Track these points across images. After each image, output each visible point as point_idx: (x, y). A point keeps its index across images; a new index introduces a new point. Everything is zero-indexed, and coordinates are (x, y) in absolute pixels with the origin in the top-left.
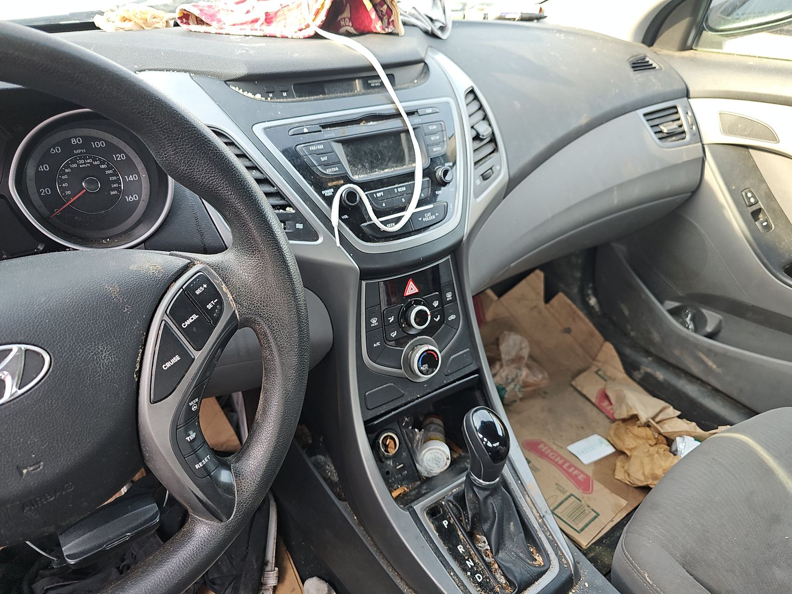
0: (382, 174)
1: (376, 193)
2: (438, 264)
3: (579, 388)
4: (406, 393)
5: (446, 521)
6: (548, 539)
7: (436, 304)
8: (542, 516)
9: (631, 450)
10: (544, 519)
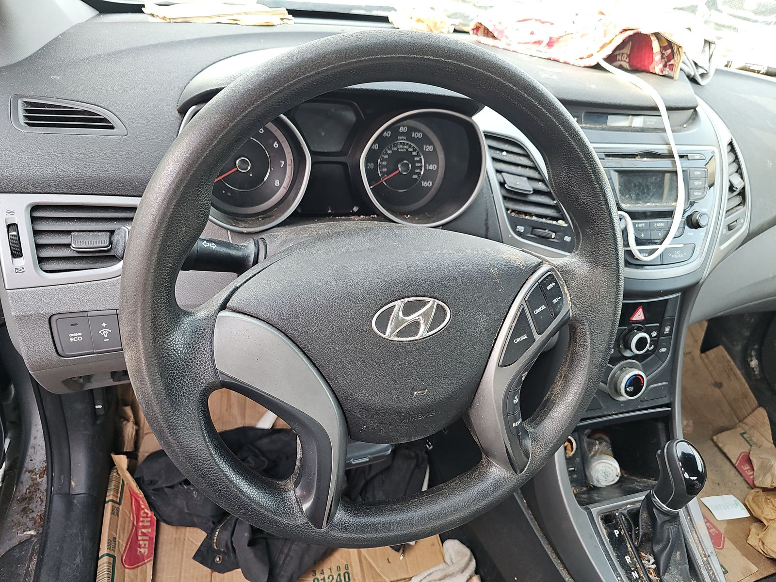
0: (645, 207)
1: (639, 223)
2: (668, 299)
3: (720, 445)
4: (604, 407)
5: (618, 531)
6: (711, 577)
7: (654, 334)
8: (707, 555)
9: (769, 520)
10: (709, 558)
